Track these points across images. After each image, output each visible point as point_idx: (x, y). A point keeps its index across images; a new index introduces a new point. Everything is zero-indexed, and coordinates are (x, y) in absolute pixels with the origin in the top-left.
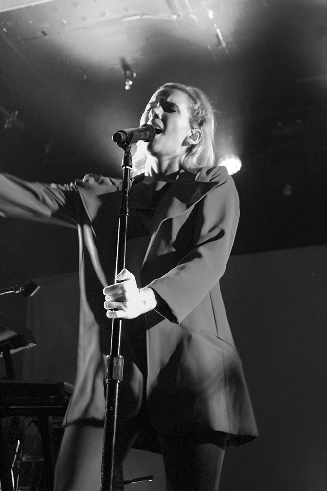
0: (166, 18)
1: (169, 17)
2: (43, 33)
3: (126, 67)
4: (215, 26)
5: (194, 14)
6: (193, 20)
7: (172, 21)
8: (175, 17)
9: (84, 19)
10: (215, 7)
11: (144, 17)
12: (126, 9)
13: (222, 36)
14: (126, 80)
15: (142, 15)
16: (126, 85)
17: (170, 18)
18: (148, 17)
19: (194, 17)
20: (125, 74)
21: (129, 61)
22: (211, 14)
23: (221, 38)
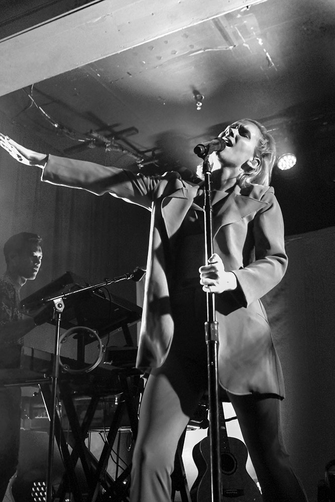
0: (225, 49)
1: (226, 48)
2: (128, 73)
3: (196, 92)
4: (265, 50)
5: (246, 43)
6: (246, 47)
7: (230, 50)
8: (231, 47)
9: (159, 58)
10: (263, 36)
11: (206, 50)
12: (192, 46)
13: (271, 58)
14: (197, 103)
15: (205, 49)
16: (197, 107)
17: (228, 49)
18: (210, 50)
19: (247, 46)
20: (196, 98)
21: (198, 87)
22: (260, 42)
23: (270, 59)
